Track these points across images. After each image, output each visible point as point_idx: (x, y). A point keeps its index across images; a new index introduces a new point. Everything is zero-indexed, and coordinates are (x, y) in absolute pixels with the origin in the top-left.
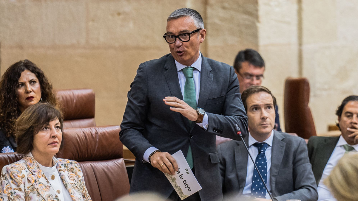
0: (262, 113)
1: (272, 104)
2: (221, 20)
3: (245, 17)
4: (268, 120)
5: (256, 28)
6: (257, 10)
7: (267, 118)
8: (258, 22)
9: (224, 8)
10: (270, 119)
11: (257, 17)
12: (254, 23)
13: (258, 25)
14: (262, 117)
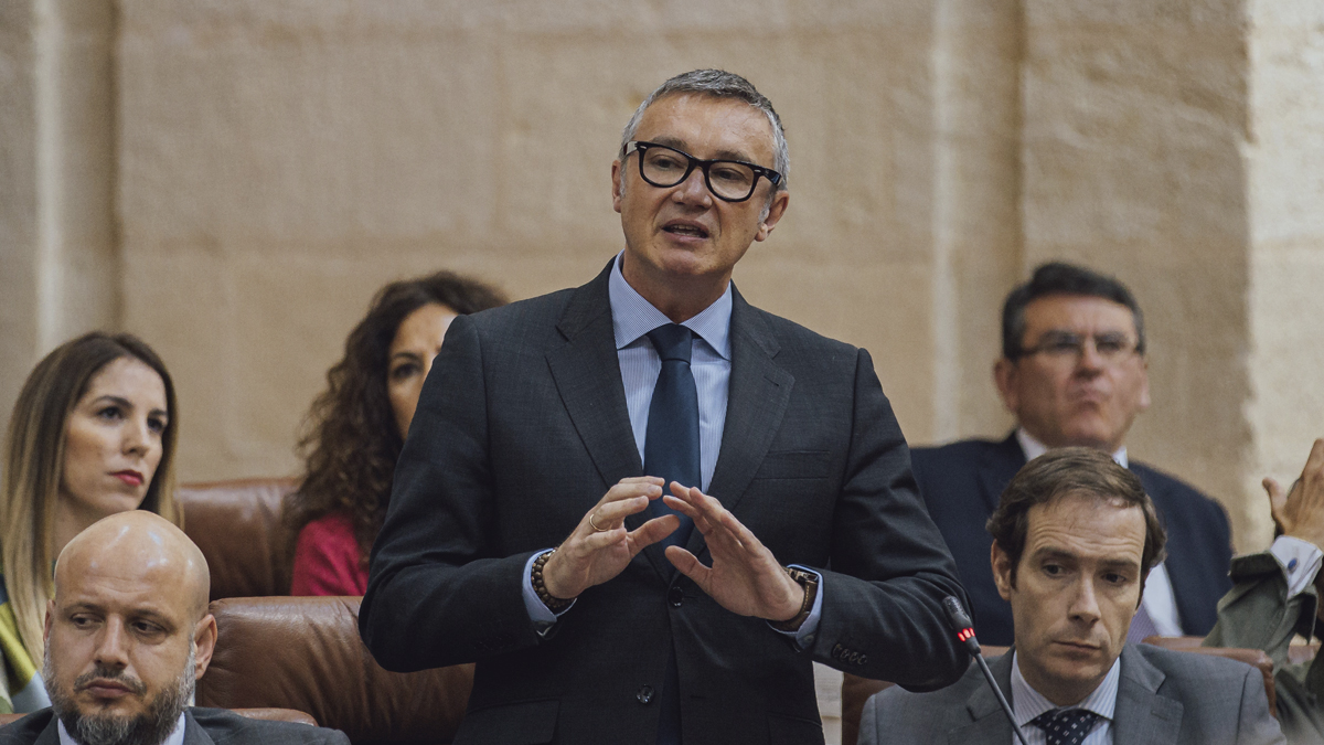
0: (1079, 595)
1: (1135, 565)
2: (1082, 130)
3: (1190, 115)
4: (1099, 628)
5: (1236, 170)
6: (1243, 87)
7: (1095, 620)
8: (1249, 137)
9: (1096, 76)
10: (1107, 626)
11: (1241, 118)
12: (1229, 144)
13: (1247, 151)
14: (1074, 611)
